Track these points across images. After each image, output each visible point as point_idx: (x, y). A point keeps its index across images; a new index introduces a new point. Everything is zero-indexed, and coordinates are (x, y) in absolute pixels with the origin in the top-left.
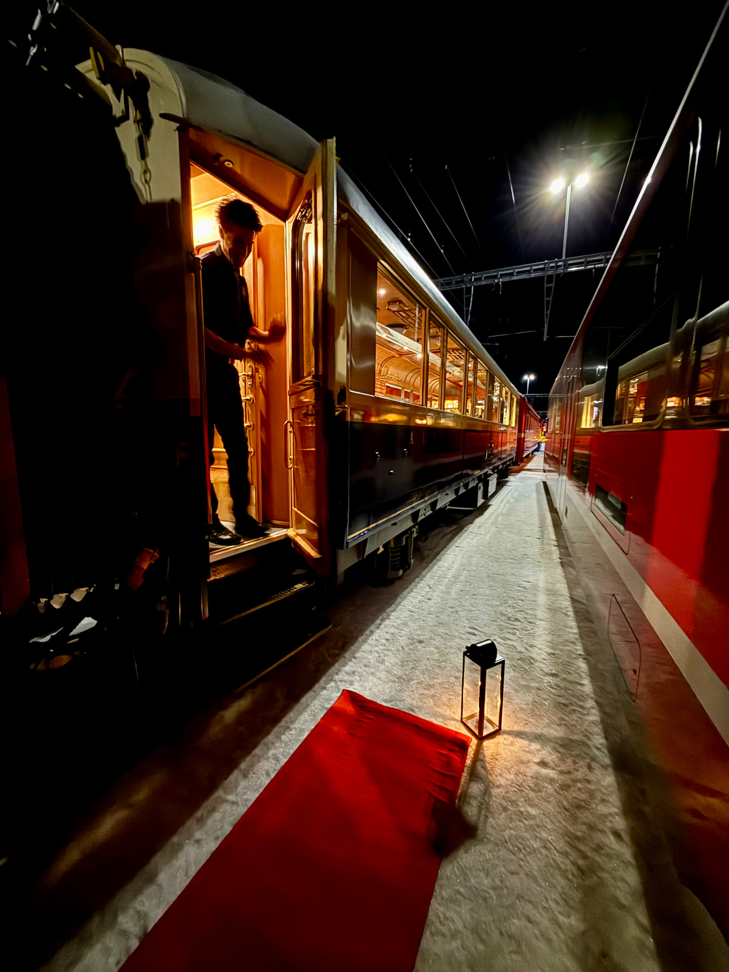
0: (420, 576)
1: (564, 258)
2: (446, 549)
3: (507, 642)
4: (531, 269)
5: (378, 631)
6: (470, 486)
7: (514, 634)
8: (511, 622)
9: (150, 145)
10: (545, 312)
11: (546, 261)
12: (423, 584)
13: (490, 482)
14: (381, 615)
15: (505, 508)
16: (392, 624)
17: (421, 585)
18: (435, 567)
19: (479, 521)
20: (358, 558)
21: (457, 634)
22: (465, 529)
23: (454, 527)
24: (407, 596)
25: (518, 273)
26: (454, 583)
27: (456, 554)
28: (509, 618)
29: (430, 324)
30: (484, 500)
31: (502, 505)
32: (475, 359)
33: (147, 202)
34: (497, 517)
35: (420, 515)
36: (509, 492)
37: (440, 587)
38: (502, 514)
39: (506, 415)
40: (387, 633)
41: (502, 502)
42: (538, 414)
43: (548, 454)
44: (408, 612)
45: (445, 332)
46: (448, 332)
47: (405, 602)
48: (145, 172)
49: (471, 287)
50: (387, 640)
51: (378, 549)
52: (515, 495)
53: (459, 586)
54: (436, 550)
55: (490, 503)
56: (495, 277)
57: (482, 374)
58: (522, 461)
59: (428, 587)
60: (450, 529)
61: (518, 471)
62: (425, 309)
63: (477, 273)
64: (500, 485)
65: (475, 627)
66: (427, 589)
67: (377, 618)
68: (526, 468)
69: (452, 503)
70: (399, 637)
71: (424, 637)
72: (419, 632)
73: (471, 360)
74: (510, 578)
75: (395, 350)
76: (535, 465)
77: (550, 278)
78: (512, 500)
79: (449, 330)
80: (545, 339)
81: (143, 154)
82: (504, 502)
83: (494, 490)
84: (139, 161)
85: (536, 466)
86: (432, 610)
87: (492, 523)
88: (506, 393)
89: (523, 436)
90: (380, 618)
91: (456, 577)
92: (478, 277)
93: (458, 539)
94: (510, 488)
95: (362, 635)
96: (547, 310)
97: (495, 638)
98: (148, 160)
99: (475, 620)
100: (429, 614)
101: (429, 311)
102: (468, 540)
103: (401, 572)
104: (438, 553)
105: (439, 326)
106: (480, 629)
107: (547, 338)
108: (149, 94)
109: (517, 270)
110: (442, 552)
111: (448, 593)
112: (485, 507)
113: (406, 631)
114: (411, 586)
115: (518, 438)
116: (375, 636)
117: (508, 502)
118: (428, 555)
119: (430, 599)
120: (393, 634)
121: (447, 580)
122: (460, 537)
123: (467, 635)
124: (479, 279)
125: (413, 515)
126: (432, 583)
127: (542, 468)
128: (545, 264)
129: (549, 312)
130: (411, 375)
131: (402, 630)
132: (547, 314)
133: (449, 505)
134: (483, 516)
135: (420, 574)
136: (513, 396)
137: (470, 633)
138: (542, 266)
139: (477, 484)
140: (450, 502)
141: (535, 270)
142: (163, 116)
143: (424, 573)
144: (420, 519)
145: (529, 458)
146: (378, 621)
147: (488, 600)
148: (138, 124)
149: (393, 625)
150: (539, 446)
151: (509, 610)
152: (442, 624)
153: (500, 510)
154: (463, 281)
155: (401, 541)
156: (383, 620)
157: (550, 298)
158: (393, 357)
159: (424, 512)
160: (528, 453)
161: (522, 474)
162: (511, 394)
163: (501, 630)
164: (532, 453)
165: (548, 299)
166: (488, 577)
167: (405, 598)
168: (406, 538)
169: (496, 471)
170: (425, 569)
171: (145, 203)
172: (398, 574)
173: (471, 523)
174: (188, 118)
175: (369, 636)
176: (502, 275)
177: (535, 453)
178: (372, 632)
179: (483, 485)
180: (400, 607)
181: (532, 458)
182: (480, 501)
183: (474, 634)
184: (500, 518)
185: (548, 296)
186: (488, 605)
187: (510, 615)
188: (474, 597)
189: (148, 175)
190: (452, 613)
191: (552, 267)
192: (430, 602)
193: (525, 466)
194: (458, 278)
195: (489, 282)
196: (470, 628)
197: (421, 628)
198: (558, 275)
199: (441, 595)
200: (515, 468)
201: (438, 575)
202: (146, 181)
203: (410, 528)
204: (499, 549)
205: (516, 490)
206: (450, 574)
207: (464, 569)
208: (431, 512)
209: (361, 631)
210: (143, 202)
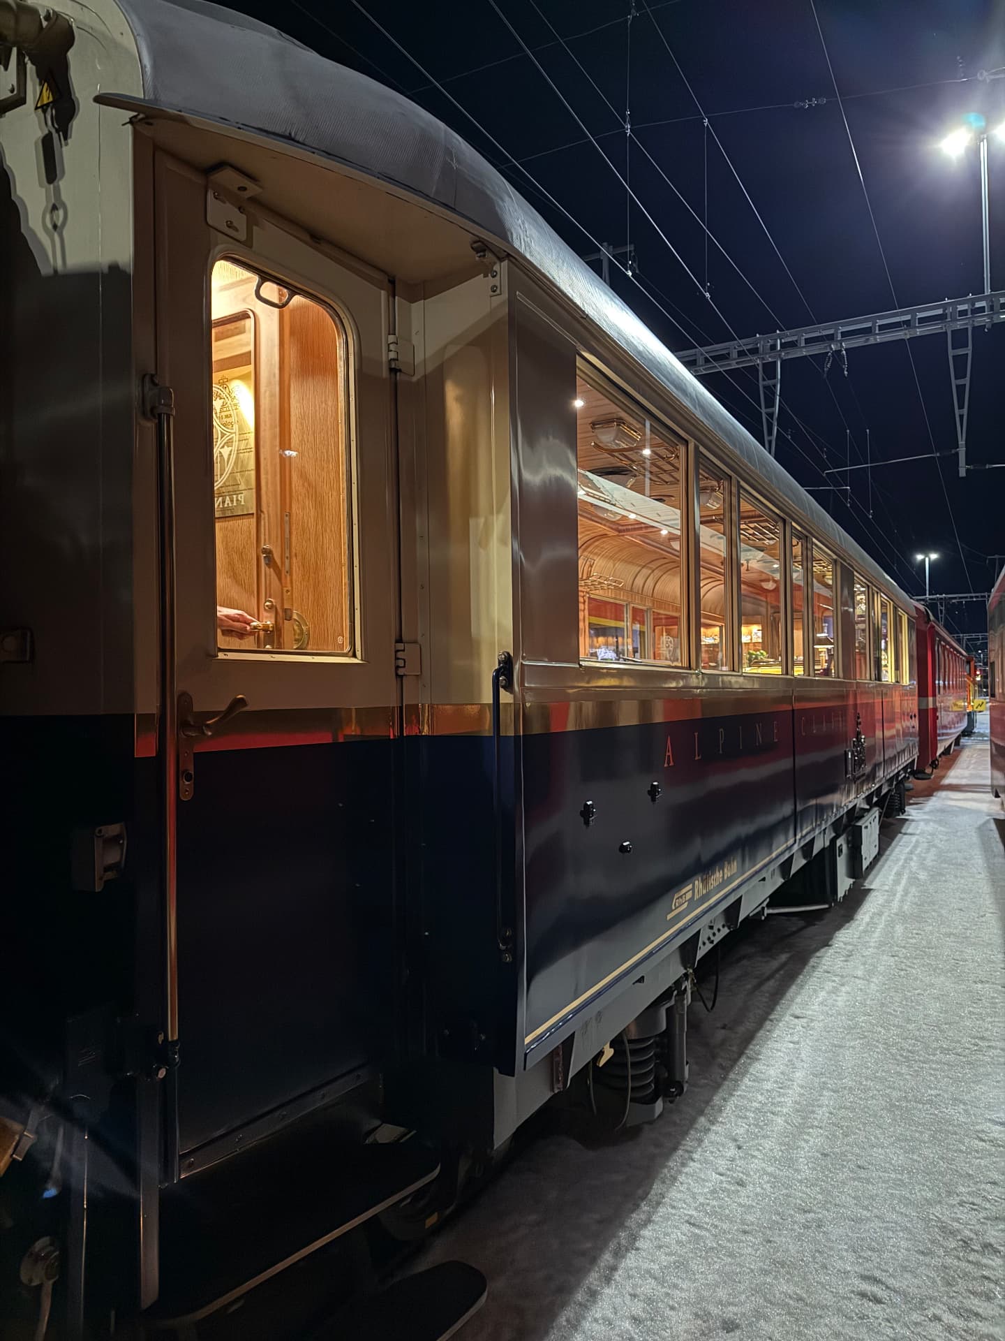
0: (708, 1110)
1: (988, 291)
2: (768, 1025)
3: (972, 1324)
4: (914, 316)
5: (607, 1291)
6: (817, 848)
7: (989, 1298)
8: (972, 1257)
9: (68, 153)
10: (957, 412)
11: (947, 301)
12: (717, 1133)
13: (864, 831)
14: (614, 1236)
15: (909, 898)
16: (646, 1266)
17: (712, 1136)
18: (746, 1080)
19: (844, 937)
20: (552, 1090)
21: (829, 1299)
22: (813, 961)
23: (784, 957)
24: (680, 1172)
25: (882, 327)
26: (801, 1129)
27: (796, 1039)
28: (966, 1243)
29: (698, 474)
30: (851, 881)
31: (900, 888)
32: (804, 538)
33: (56, 271)
34: (891, 924)
35: (700, 944)
36: (911, 852)
37: (768, 1144)
38: (902, 917)
39: (888, 659)
40: (634, 1296)
41: (897, 882)
42: (959, 641)
43: (996, 745)
44: (685, 1228)
45: (734, 490)
46: (740, 487)
47: (673, 1194)
48: (54, 208)
49: (775, 363)
50: (636, 1320)
51: (601, 1053)
52: (930, 858)
53: (814, 1140)
54: (741, 1029)
55: (867, 885)
56: (831, 338)
57: (825, 569)
58: (934, 765)
59: (732, 1145)
60: (775, 964)
61: (929, 793)
62: (686, 443)
63: (788, 332)
64: (889, 832)
65: (877, 1274)
66: (732, 1151)
67: (601, 1249)
68: (946, 781)
69: (775, 900)
70: (668, 1312)
71: (735, 1309)
72: (722, 1294)
73: (795, 541)
74: (950, 1111)
75: (608, 521)
76: (967, 773)
77: (959, 338)
78: (923, 876)
79: (742, 483)
80: (962, 473)
81: (51, 170)
82: (904, 882)
83: (875, 851)
84: (41, 185)
85: (972, 776)
86: (750, 1218)
87: (881, 944)
88: (883, 605)
89: (931, 706)
90: (612, 1246)
91: (805, 1111)
92: (790, 339)
93: (798, 993)
94: (914, 839)
95: (563, 1305)
96: (961, 407)
97: (938, 1312)
98: (62, 184)
99: (873, 1250)
100: (745, 1232)
101: (696, 448)
102: (823, 994)
103: (659, 1106)
104: (749, 1038)
105: (719, 476)
106: (891, 1282)
107: (968, 471)
108: (70, 54)
109: (880, 322)
110: (761, 1033)
111: (790, 1162)
112: (858, 896)
113: (685, 1290)
114: (688, 1142)
115: (920, 711)
116: (601, 1309)
117: (913, 880)
118: (723, 1042)
119: (741, 1183)
120: (649, 1300)
121: (780, 1120)
122: (802, 987)
123: (856, 1300)
124: (793, 345)
125: (683, 948)
126: (741, 1131)
127: (988, 782)
128: (945, 307)
129: (965, 411)
130: (646, 571)
131: (675, 1286)
132: (961, 417)
133: (769, 906)
134: (854, 924)
135: (707, 1102)
136: (901, 612)
137: (863, 1295)
138: (940, 312)
139: (833, 841)
140: (770, 897)
141: (922, 320)
142: (100, 99)
143: (717, 1099)
144: (700, 954)
145: (951, 755)
146: (607, 1258)
147: (902, 1184)
148: (45, 112)
149: (648, 1271)
150: (971, 722)
151: (963, 1214)
152: (783, 1264)
153: (895, 905)
154: (754, 351)
155: (656, 1022)
156: (619, 1254)
157: (966, 381)
158: (604, 536)
159: (710, 932)
160: (947, 744)
161: (940, 800)
162: (895, 609)
163: (949, 1284)
164: (957, 742)
165: (961, 382)
166: (891, 1108)
167: (675, 1179)
168: (667, 1010)
169: (875, 799)
170: (717, 1086)
171: (51, 271)
172: (653, 1111)
173: (826, 943)
174: (156, 100)
175: (584, 1306)
176: (844, 334)
177: (963, 741)
178: (593, 1294)
179: (848, 842)
180: (662, 1210)
181: (958, 754)
182: (844, 884)
183: (878, 1301)
184: (899, 929)
185: (960, 374)
186: (902, 1199)
187: (967, 1233)
188: (863, 1174)
189: (61, 212)
190: (806, 1227)
191: (963, 313)
192: (743, 1192)
193: (943, 777)
194: (744, 344)
195: (816, 349)
196: (865, 1278)
197: (728, 1278)
198: (978, 330)
199: (770, 1169)
200: (921, 784)
201: (755, 1104)
202: (55, 227)
203: (678, 983)
204: (909, 1021)
205: (931, 845)
206: (789, 1101)
207: (824, 1086)
208: (726, 931)
209: (563, 1292)
210: (45, 270)
